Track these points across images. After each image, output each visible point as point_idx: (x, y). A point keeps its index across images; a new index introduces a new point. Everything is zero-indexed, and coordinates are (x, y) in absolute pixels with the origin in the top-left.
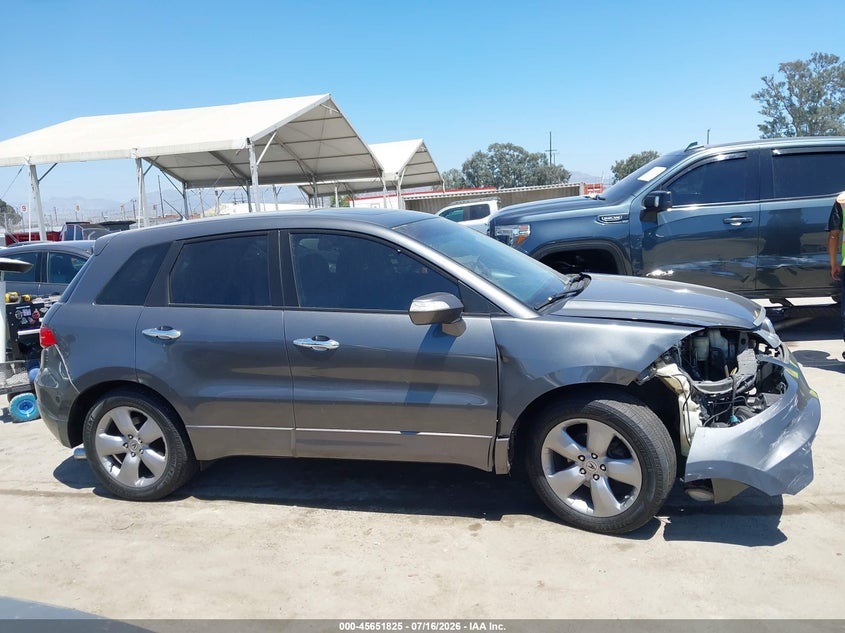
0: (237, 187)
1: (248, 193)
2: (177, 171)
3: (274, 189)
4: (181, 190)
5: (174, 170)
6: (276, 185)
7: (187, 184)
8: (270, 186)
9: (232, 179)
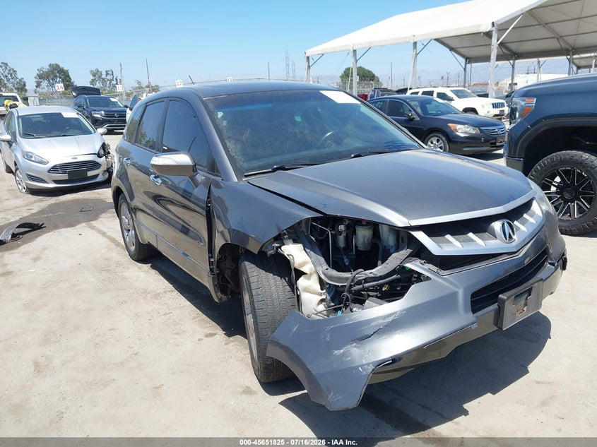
0: (505, 62)
1: (513, 66)
2: (461, 50)
3: (539, 62)
4: (463, 64)
5: (459, 50)
6: (540, 59)
7: (469, 60)
8: (535, 60)
9: (502, 55)
